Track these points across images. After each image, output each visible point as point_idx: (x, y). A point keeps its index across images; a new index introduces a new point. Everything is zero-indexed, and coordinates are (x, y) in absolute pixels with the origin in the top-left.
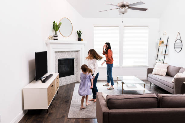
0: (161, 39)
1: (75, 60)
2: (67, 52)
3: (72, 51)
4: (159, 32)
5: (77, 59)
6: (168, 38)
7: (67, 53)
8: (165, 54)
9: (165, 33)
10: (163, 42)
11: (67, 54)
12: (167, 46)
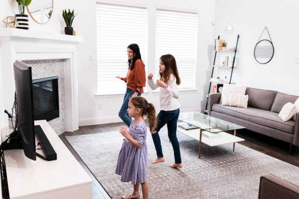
0: (219, 38)
1: (59, 81)
2: (45, 61)
3: (54, 61)
4: (213, 25)
5: (63, 79)
6: (238, 37)
7: (44, 65)
8: (233, 68)
9: (230, 28)
10: (224, 45)
11: (45, 68)
12: (236, 51)
